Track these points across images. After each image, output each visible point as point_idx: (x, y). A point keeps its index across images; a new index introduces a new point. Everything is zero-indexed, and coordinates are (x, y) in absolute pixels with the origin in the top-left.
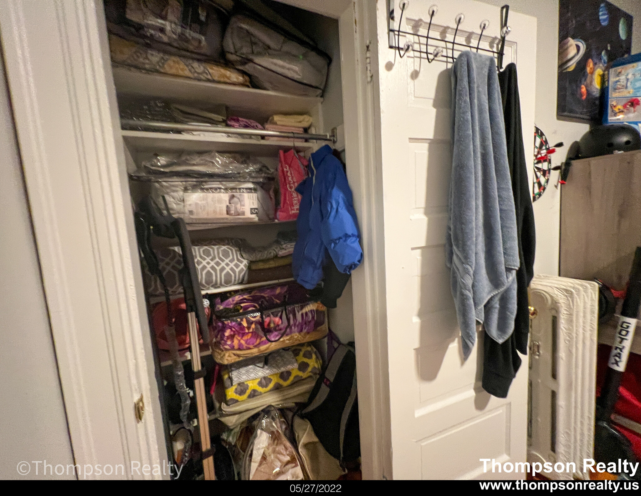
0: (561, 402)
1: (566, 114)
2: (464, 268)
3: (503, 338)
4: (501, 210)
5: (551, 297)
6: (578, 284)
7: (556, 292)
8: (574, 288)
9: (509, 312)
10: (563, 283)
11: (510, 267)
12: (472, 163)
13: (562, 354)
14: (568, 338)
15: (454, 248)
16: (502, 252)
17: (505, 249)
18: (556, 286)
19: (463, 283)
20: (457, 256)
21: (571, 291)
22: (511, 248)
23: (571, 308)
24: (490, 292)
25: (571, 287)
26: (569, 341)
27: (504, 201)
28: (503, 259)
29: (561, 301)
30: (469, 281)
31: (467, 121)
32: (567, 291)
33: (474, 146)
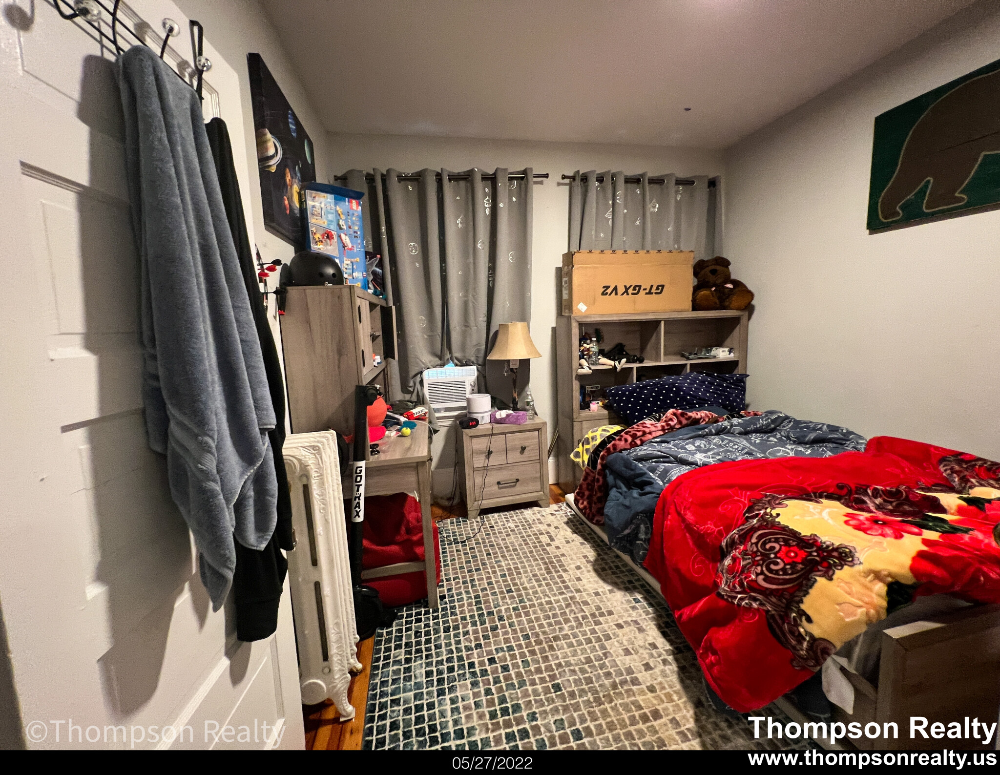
0: (326, 590)
1: (273, 224)
2: (201, 443)
3: (266, 539)
4: (241, 341)
5: (299, 460)
6: (320, 437)
7: (304, 453)
8: (318, 442)
9: (270, 496)
10: (306, 440)
11: (265, 427)
12: (189, 255)
13: (319, 528)
14: (322, 506)
15: (172, 410)
16: (253, 407)
17: (255, 400)
18: (300, 445)
19: (202, 471)
20: (180, 424)
21: (317, 446)
22: (263, 398)
23: (320, 467)
24: (242, 474)
25: (315, 442)
26: (324, 509)
27: (244, 327)
28: (255, 416)
29: (310, 462)
30: (210, 464)
31: (170, 177)
32: (314, 447)
33: (188, 227)
